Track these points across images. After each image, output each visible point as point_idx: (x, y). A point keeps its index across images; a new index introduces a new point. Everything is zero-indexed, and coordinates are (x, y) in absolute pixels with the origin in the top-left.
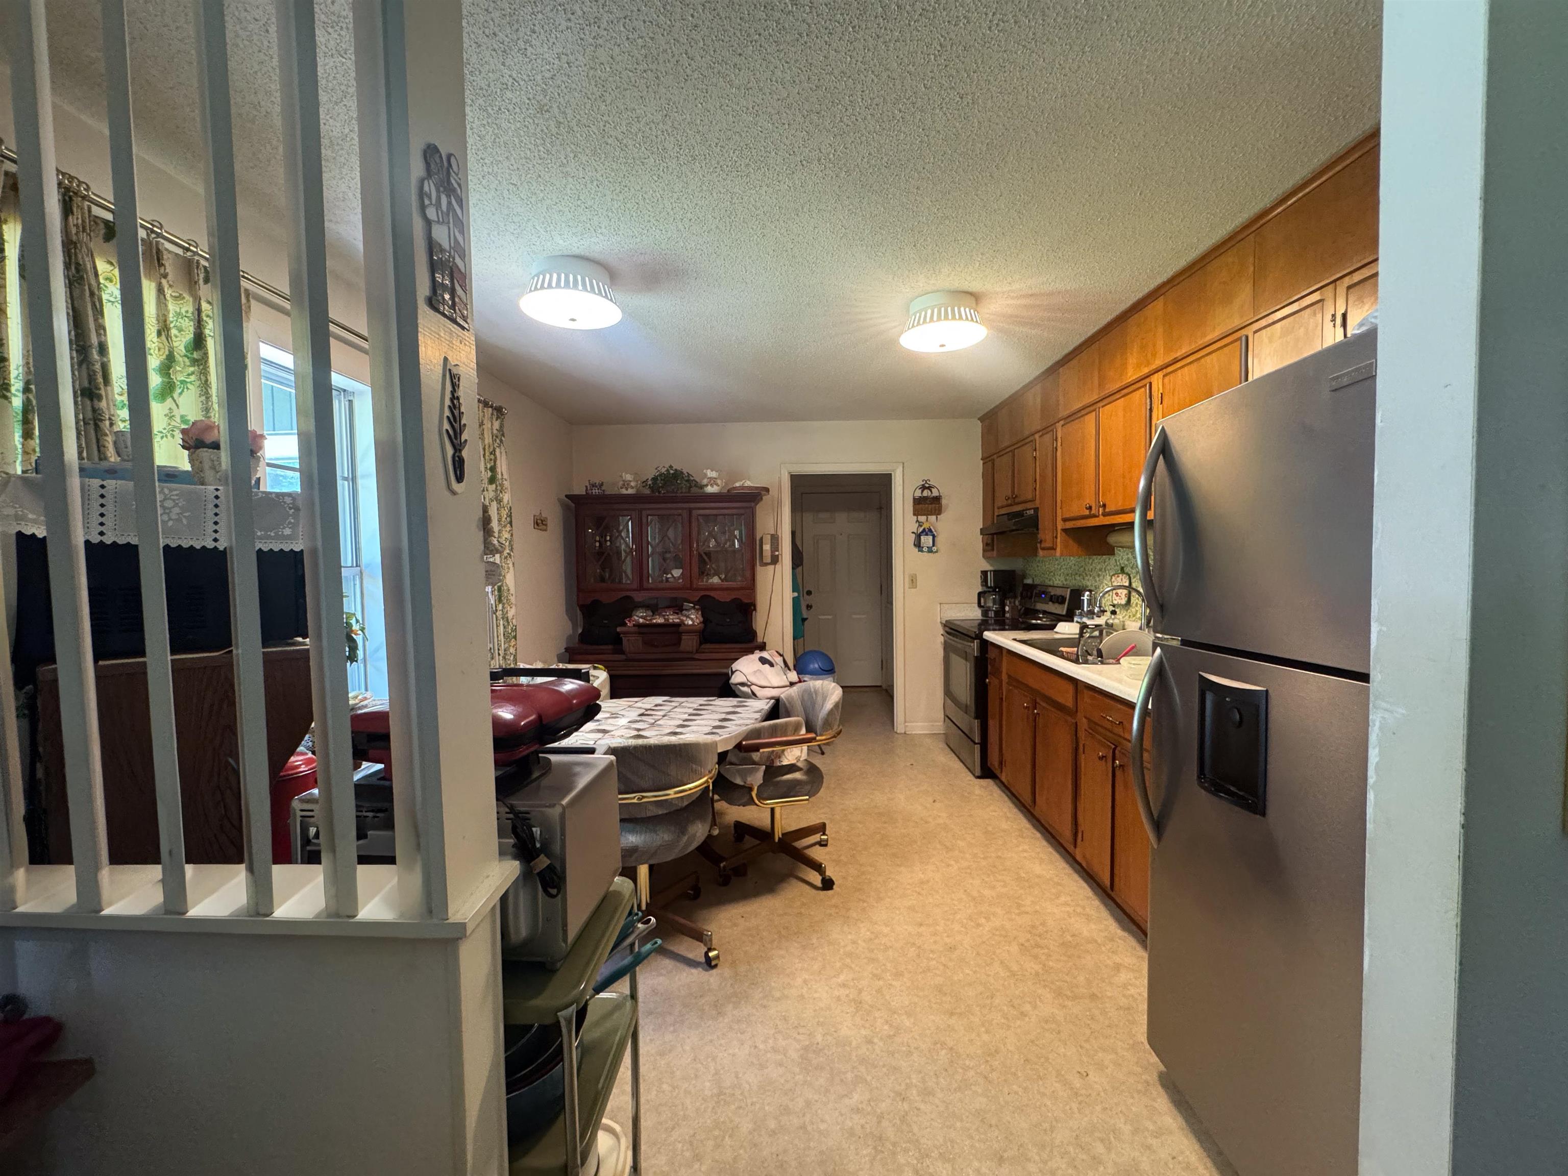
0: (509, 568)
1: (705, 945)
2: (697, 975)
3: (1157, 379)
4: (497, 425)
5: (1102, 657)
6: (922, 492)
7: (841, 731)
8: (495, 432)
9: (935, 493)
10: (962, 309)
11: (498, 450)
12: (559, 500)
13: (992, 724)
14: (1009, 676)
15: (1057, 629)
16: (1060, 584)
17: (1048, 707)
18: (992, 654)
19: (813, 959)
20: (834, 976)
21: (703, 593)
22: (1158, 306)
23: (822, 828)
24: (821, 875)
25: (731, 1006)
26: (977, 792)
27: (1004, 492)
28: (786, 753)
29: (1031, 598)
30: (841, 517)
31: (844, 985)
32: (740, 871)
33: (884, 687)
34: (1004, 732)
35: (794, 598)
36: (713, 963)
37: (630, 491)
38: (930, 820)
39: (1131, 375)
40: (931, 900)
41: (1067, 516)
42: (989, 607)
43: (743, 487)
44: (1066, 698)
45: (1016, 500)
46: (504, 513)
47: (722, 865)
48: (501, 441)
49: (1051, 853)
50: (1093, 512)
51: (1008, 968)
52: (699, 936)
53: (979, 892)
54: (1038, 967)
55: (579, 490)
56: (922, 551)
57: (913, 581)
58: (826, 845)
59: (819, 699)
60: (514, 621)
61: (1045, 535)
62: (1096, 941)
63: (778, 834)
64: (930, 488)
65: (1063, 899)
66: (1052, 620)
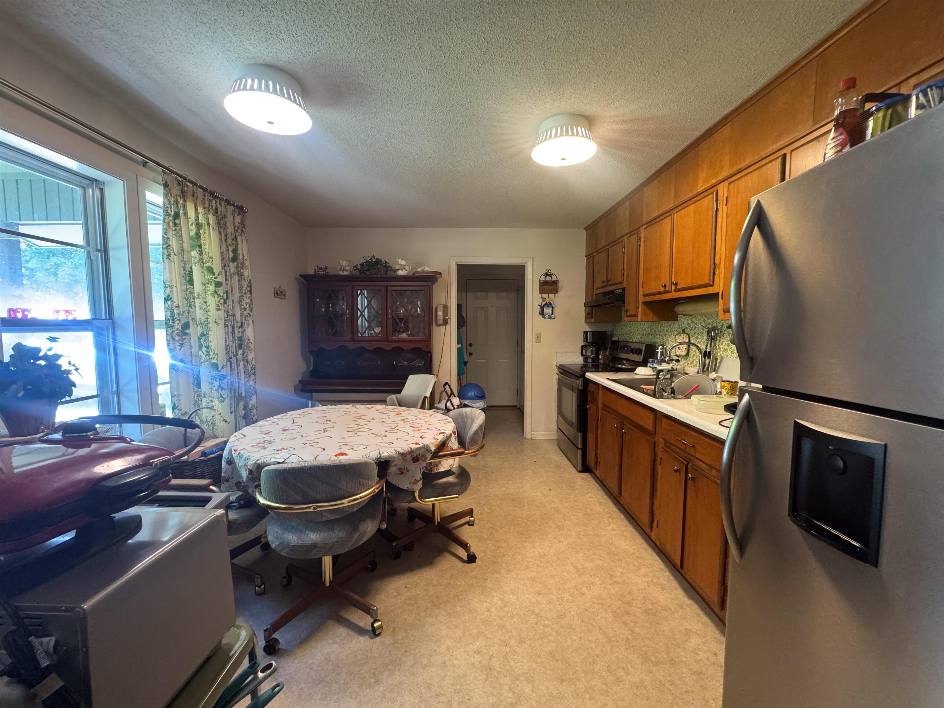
0: (249, 324)
1: (372, 617)
2: (364, 641)
3: (723, 189)
4: (238, 219)
5: (674, 394)
6: (545, 278)
7: (484, 445)
8: (237, 224)
9: (554, 278)
10: (579, 128)
11: (239, 238)
12: (296, 279)
13: (591, 437)
14: (604, 405)
15: (636, 372)
16: (637, 340)
17: (633, 428)
18: (591, 388)
19: (456, 626)
20: (472, 643)
21: (395, 345)
22: (726, 131)
23: (470, 512)
24: (466, 552)
25: (386, 674)
26: (579, 482)
27: (600, 278)
28: (442, 463)
29: (617, 350)
30: (492, 295)
31: (478, 652)
32: (408, 548)
33: (518, 406)
34: (599, 442)
35: (458, 348)
36: (377, 632)
37: (346, 273)
38: (547, 504)
39: (701, 186)
40: (547, 572)
41: (646, 293)
42: (589, 356)
43: (423, 271)
44: (648, 423)
45: (610, 283)
46: (245, 284)
47: (394, 544)
48: (242, 231)
49: (632, 531)
50: (667, 289)
51: (605, 634)
52: (367, 610)
53: (582, 564)
54: (627, 633)
55: (311, 272)
56: (545, 318)
57: (538, 338)
58: (473, 525)
59: (469, 421)
60: (253, 362)
61: (630, 306)
62: (670, 609)
63: (437, 518)
64: (550, 275)
65: (643, 571)
66: (632, 366)
